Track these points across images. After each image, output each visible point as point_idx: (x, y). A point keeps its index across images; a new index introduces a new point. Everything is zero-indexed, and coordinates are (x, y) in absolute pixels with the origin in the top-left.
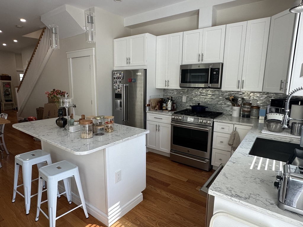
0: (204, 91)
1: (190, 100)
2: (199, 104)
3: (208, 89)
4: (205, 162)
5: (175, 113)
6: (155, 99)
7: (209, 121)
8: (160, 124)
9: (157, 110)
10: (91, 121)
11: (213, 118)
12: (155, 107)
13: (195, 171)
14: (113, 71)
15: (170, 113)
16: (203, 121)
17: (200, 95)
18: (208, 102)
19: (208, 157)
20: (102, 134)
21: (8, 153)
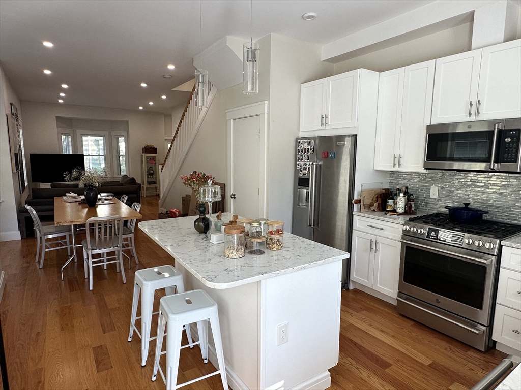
0: (482, 177)
1: (448, 196)
2: (467, 204)
3: (491, 174)
4: (477, 332)
5: (411, 220)
6: (372, 191)
7: (490, 244)
8: (379, 239)
9: (374, 210)
10: (243, 230)
11: (501, 239)
12: (372, 205)
13: (452, 347)
14: (297, 139)
15: (401, 220)
16: (473, 243)
17: (470, 186)
18: (489, 200)
19: (485, 321)
20: (261, 253)
21: (138, 262)
